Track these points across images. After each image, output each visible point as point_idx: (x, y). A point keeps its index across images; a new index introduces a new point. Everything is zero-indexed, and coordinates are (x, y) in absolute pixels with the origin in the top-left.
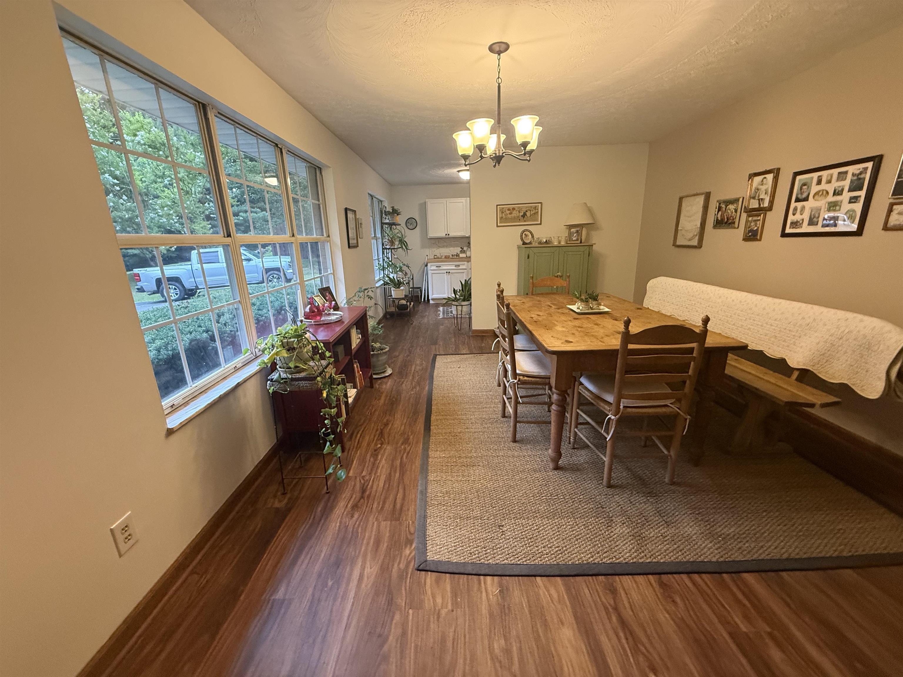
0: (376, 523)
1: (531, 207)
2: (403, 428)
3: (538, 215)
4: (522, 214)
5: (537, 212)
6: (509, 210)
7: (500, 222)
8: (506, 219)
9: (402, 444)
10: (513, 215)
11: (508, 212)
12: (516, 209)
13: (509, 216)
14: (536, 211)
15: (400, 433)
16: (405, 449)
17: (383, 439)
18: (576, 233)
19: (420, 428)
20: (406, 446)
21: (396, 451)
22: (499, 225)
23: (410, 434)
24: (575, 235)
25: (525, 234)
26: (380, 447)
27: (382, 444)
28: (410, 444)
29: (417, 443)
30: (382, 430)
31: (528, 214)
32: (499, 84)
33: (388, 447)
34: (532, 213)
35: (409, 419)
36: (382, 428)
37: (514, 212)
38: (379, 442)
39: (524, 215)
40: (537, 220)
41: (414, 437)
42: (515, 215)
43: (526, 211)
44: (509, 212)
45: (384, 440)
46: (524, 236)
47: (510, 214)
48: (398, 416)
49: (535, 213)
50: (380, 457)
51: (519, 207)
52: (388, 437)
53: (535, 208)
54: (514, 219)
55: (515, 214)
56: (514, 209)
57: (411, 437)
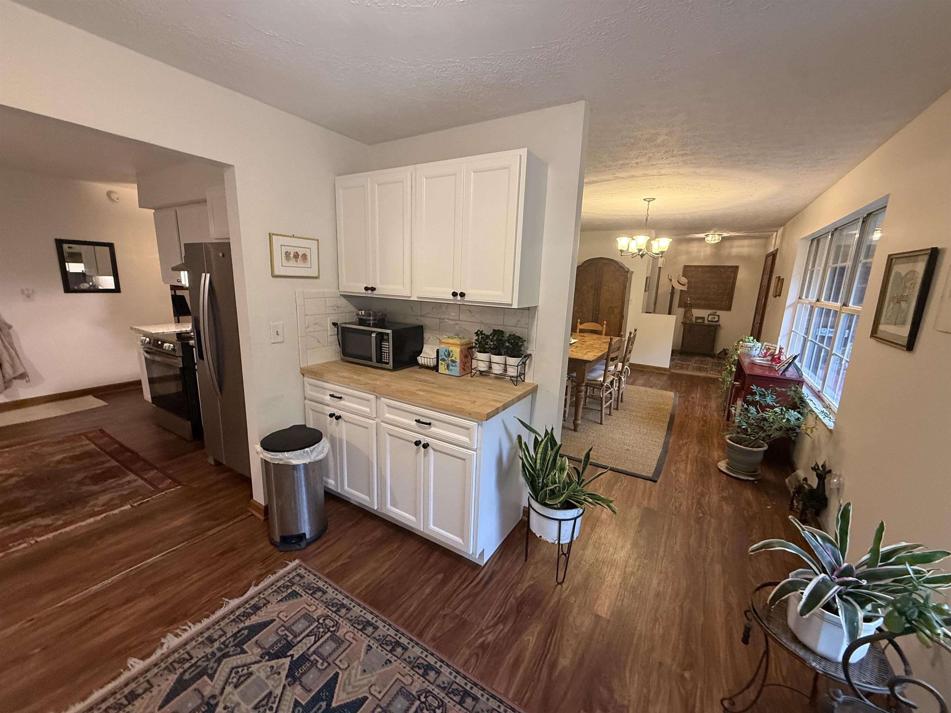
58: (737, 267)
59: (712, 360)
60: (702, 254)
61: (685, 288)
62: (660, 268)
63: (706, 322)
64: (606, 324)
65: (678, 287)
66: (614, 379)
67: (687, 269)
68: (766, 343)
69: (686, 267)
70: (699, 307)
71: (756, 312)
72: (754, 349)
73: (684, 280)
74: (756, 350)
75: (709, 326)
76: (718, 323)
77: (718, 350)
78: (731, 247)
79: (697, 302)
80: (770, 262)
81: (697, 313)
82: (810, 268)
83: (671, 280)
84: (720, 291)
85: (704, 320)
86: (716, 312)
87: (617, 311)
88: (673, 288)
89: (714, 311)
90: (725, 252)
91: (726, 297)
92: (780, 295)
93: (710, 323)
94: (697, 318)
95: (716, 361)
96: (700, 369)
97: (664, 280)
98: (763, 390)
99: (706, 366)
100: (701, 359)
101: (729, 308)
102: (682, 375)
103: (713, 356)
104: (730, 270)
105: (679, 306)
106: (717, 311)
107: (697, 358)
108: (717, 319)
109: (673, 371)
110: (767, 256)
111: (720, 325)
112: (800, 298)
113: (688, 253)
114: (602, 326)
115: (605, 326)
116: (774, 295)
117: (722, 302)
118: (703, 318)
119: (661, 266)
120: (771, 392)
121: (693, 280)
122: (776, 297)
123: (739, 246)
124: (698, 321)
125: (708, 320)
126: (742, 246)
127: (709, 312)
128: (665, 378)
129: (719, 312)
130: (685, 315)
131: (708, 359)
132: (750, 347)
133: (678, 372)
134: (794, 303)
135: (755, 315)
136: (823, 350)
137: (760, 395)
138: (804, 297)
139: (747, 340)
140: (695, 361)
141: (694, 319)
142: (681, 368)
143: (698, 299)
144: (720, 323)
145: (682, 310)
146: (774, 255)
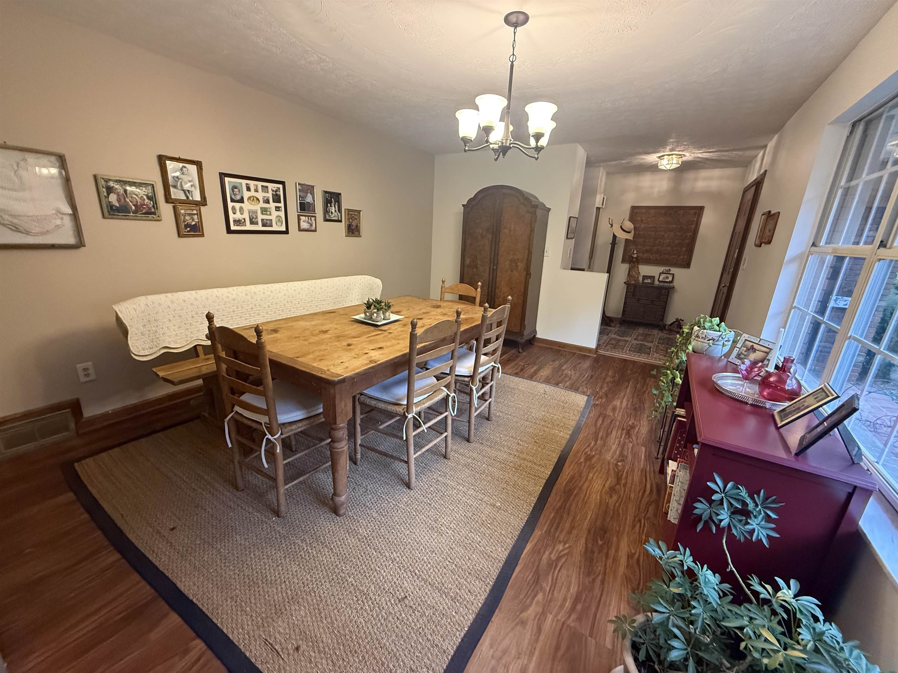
0: (616, 415)
2: (591, 475)
9: (593, 456)
15: (595, 469)
16: (591, 450)
17: (616, 470)
19: (570, 466)
20: (589, 453)
21: (600, 452)
23: (583, 464)
26: (619, 462)
27: (616, 465)
28: (585, 454)
29: (577, 452)
30: (618, 483)
32: (512, 62)
33: (609, 458)
35: (580, 485)
36: (618, 486)
38: (620, 468)
41: (580, 459)
45: (614, 470)
48: (595, 498)
50: (618, 452)
52: (609, 469)
57: (582, 460)
58: (702, 208)
59: (661, 334)
60: (656, 190)
61: (630, 237)
62: (598, 209)
63: (657, 282)
64: (482, 287)
65: (622, 236)
66: (448, 396)
67: (636, 211)
68: (745, 336)
69: (633, 208)
70: (648, 262)
71: (723, 270)
72: (721, 343)
73: (629, 225)
74: (724, 345)
75: (660, 288)
76: (672, 285)
77: (670, 319)
78: (696, 180)
79: (646, 255)
80: (750, 195)
81: (645, 270)
82: (843, 183)
83: (612, 225)
84: (677, 242)
85: (654, 280)
86: (670, 270)
87: (521, 266)
88: (615, 237)
89: (667, 268)
90: (686, 187)
91: (684, 249)
92: (769, 242)
93: (662, 284)
94: (645, 277)
95: (666, 336)
96: (640, 350)
97: (604, 225)
98: (744, 493)
99: (650, 345)
100: (646, 331)
101: (687, 265)
102: (613, 359)
103: (662, 328)
104: (692, 212)
105: (623, 261)
106: (672, 269)
107: (641, 330)
108: (670, 279)
109: (601, 352)
110: (746, 190)
111: (673, 288)
112: (814, 245)
113: (638, 189)
114: (476, 289)
115: (479, 290)
116: (758, 242)
117: (679, 256)
118: (653, 278)
119: (600, 206)
120: (766, 498)
121: (643, 226)
122: (760, 246)
123: (705, 179)
124: (646, 281)
125: (658, 280)
126: (710, 178)
127: (661, 269)
128: (587, 364)
129: (674, 270)
130: (628, 274)
131: (655, 332)
132: (713, 340)
133: (608, 353)
134: (803, 254)
135: (722, 274)
136: (823, 326)
137: (735, 512)
138: (822, 243)
139: (707, 325)
140: (638, 336)
141: (641, 279)
142: (615, 347)
143: (647, 251)
144: (676, 284)
145: (625, 267)
146: (758, 184)
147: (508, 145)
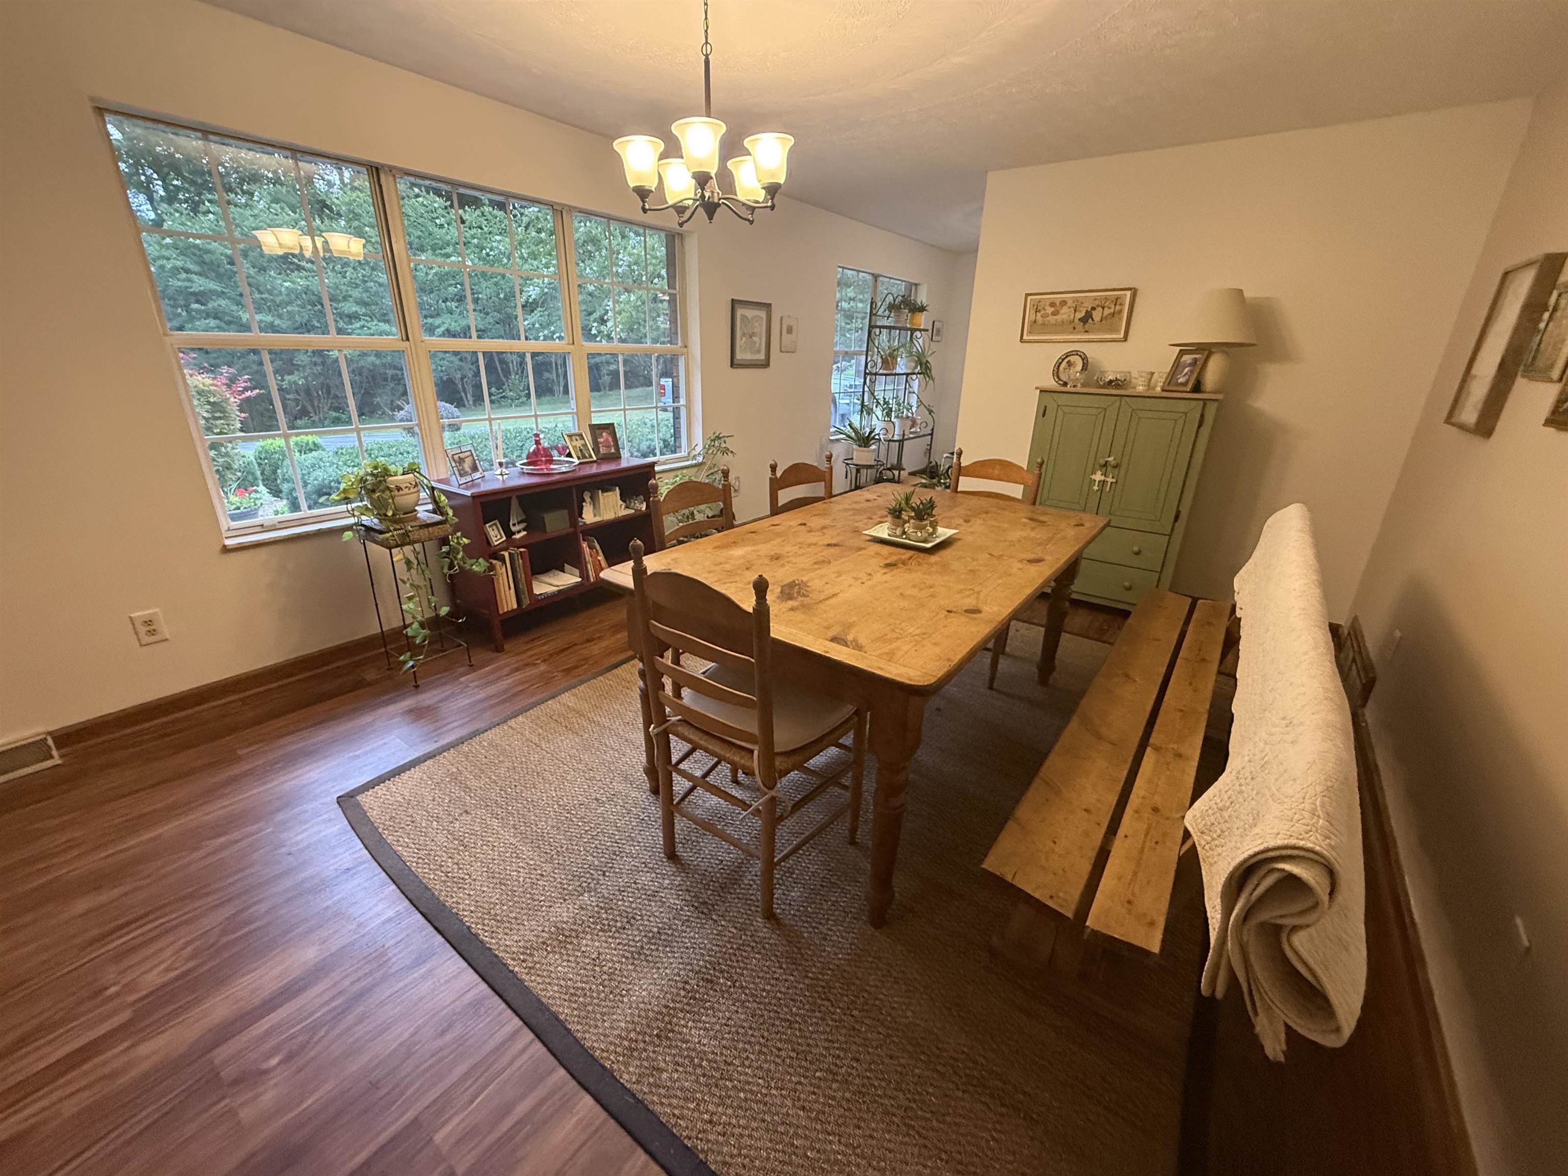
1: (1106, 299)
3: (1121, 319)
4: (1080, 315)
5: (1120, 312)
6: (1052, 305)
7: (1030, 333)
8: (1044, 324)
10: (1058, 318)
11: (1050, 310)
12: (1070, 303)
13: (1052, 319)
14: (1118, 308)
18: (1190, 365)
22: (1025, 337)
24: (1186, 370)
25: (1069, 362)
31: (1097, 315)
34: (1107, 312)
37: (1065, 310)
39: (1088, 317)
40: (1117, 331)
42: (1065, 317)
43: (1093, 309)
44: (1053, 309)
46: (1064, 364)
47: (1054, 314)
49: (1113, 314)
51: (1076, 300)
53: (1117, 301)
54: (1059, 328)
55: (1065, 313)
56: (1064, 303)
147: (716, 200)
